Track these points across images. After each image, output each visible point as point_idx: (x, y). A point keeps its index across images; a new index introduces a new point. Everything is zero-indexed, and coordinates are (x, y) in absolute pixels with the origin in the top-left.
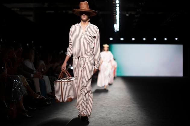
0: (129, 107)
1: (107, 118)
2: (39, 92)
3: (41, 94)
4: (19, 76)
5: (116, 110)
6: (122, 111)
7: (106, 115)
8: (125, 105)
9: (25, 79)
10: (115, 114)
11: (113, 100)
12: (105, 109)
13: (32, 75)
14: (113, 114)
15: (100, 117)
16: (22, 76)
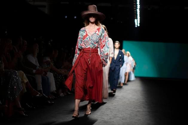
0: (138, 111)
1: (110, 122)
2: (41, 90)
3: (42, 92)
4: (17, 72)
5: (122, 114)
6: (129, 116)
7: (110, 119)
8: (134, 109)
9: (25, 75)
10: (121, 118)
11: (123, 103)
12: (111, 112)
13: (34, 71)
14: (118, 118)
15: (103, 121)
16: (21, 71)
